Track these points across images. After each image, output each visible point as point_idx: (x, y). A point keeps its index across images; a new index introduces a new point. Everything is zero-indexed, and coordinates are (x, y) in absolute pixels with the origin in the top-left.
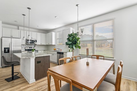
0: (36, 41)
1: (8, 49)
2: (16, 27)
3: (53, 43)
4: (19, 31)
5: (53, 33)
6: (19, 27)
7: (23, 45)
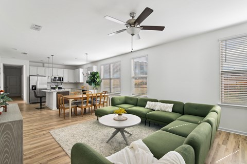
0: (63, 78)
1: (35, 86)
2: (42, 64)
3: (81, 81)
4: (45, 68)
5: (81, 70)
6: (44, 64)
7: (49, 83)
